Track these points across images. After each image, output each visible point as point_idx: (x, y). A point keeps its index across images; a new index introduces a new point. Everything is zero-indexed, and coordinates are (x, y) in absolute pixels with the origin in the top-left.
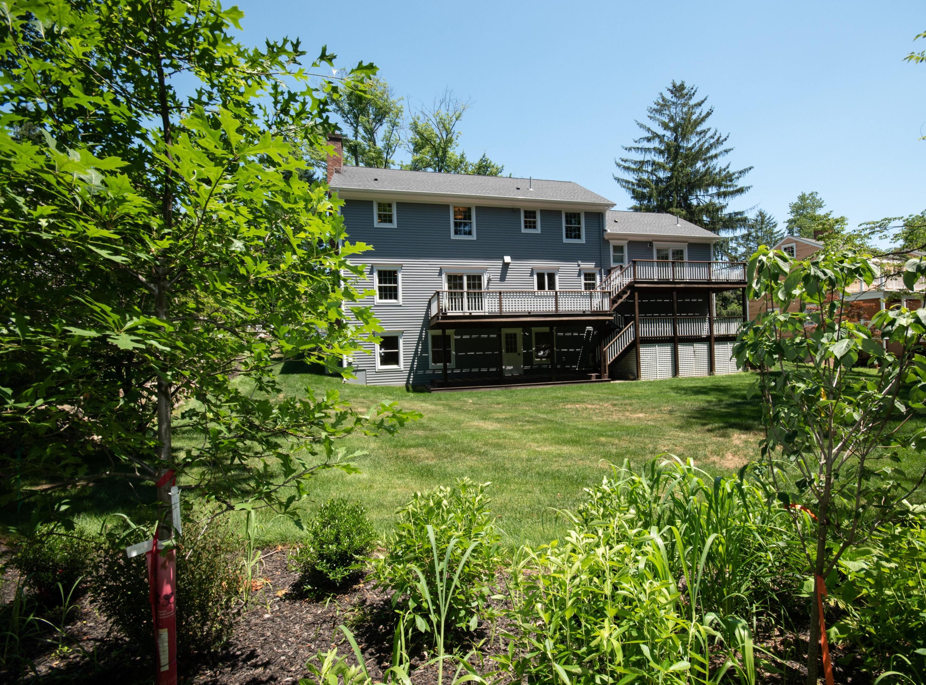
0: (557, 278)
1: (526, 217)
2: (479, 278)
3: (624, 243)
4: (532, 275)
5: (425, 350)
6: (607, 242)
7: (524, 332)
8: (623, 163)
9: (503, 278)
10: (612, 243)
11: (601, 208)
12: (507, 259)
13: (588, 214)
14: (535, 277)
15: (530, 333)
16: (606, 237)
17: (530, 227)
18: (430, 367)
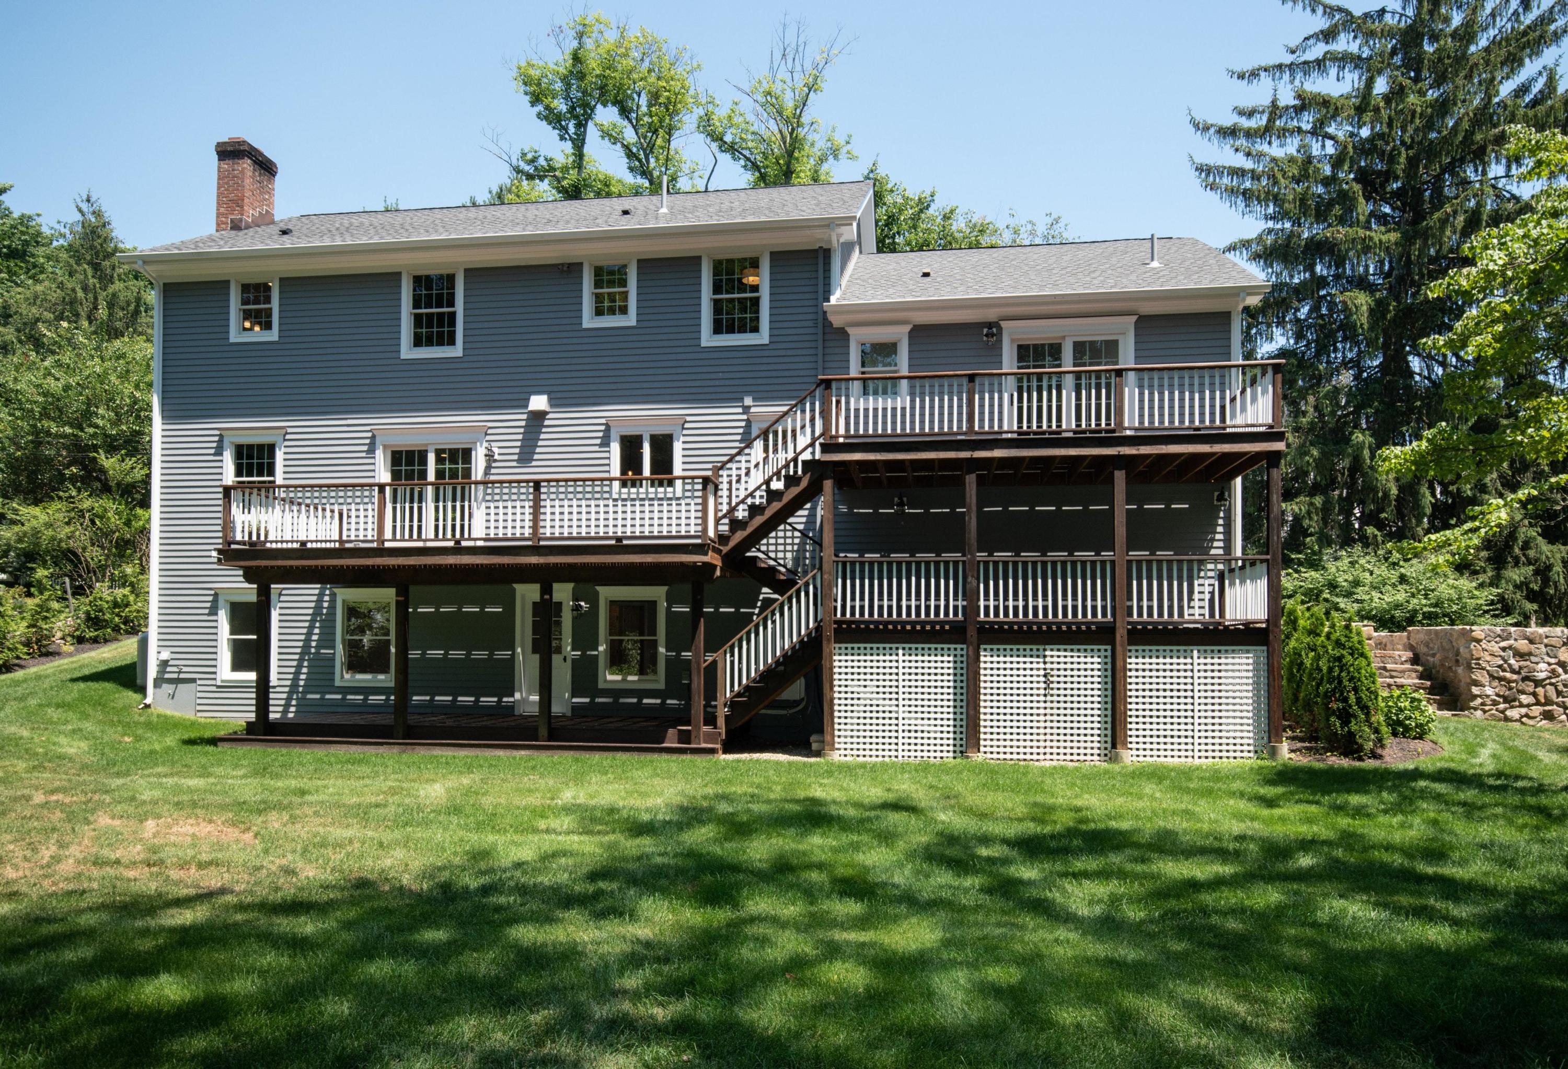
0: (678, 448)
1: (598, 284)
2: (466, 454)
3: (902, 335)
4: (605, 442)
5: (327, 640)
6: (842, 335)
7: (576, 599)
8: (1245, 123)
9: (526, 455)
10: (858, 337)
11: (819, 234)
12: (539, 402)
13: (781, 258)
14: (615, 448)
15: (594, 601)
16: (836, 321)
17: (612, 311)
18: (338, 683)
